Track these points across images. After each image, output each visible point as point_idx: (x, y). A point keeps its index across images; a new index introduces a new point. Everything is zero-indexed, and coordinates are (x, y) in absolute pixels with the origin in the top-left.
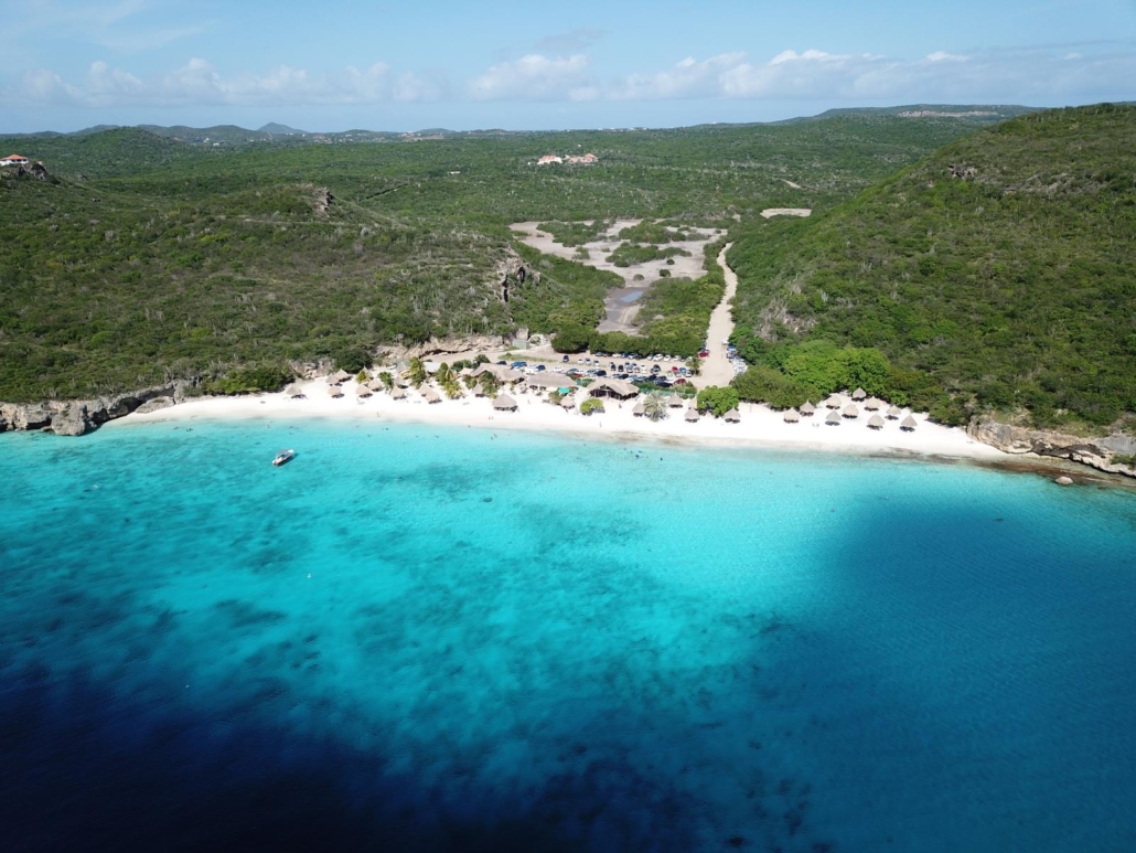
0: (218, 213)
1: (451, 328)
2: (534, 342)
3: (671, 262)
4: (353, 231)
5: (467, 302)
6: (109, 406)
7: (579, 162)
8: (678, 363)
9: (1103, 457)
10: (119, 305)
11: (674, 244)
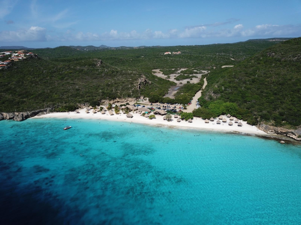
0: (72, 66)
1: (122, 96)
2: (145, 100)
3: (191, 79)
4: (103, 71)
5: (128, 89)
6: (29, 114)
7: (176, 54)
8: (181, 106)
9: (296, 136)
10: (40, 89)
11: (194, 75)
